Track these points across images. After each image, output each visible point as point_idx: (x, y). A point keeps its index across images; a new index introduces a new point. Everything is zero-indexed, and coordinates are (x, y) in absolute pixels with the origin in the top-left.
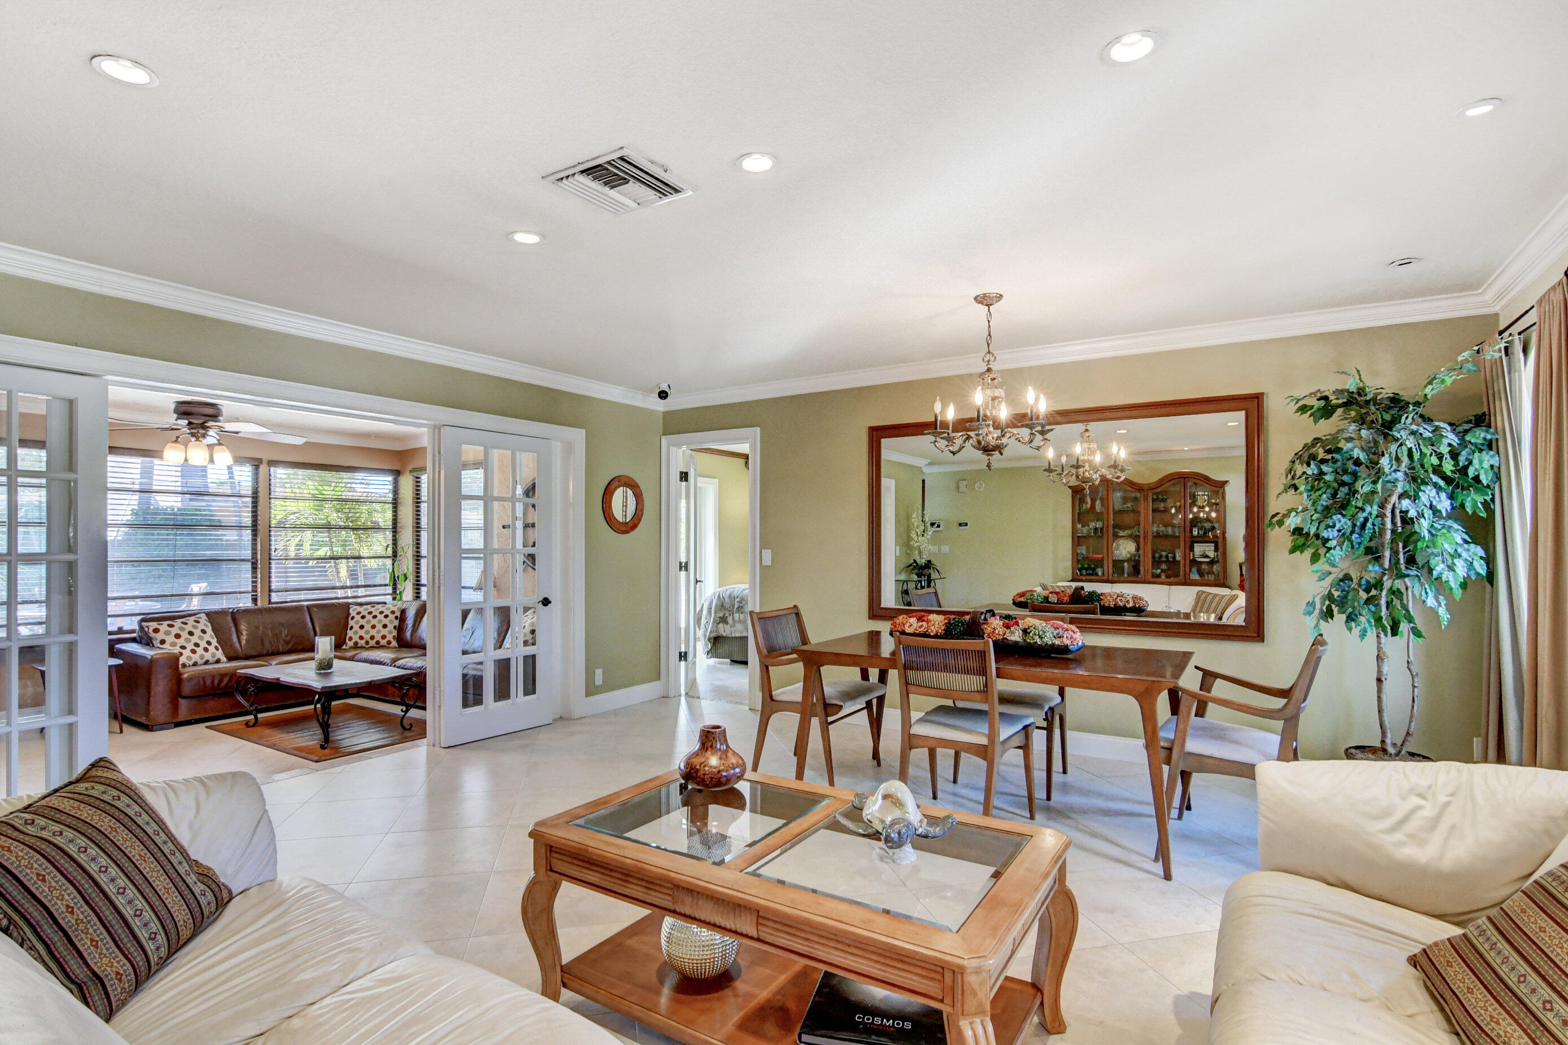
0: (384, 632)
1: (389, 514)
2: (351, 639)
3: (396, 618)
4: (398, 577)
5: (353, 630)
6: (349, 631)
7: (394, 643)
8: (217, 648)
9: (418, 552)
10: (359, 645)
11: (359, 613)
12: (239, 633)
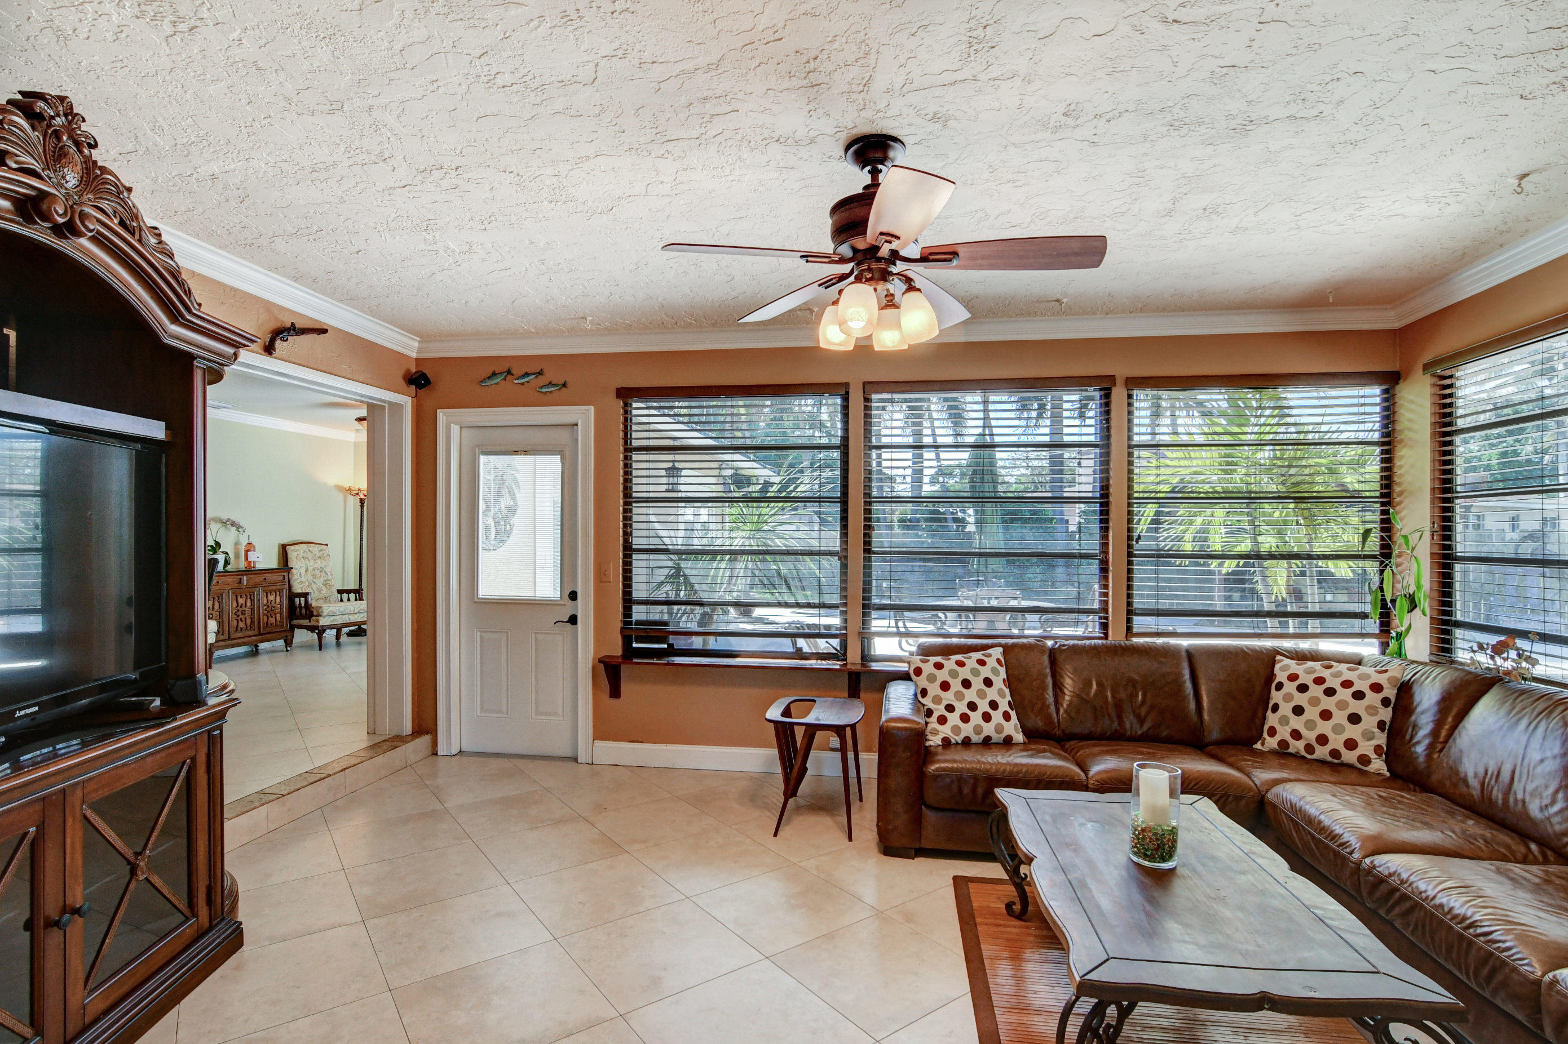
0: (1353, 732)
1: (1373, 469)
2: (1272, 732)
3: (1386, 702)
4: (1393, 601)
5: (1279, 713)
6: (1269, 713)
7: (1378, 765)
8: (1007, 717)
9: (1446, 547)
10: (1291, 750)
11: (1293, 677)
12: (1058, 688)
